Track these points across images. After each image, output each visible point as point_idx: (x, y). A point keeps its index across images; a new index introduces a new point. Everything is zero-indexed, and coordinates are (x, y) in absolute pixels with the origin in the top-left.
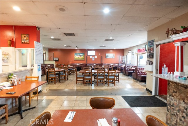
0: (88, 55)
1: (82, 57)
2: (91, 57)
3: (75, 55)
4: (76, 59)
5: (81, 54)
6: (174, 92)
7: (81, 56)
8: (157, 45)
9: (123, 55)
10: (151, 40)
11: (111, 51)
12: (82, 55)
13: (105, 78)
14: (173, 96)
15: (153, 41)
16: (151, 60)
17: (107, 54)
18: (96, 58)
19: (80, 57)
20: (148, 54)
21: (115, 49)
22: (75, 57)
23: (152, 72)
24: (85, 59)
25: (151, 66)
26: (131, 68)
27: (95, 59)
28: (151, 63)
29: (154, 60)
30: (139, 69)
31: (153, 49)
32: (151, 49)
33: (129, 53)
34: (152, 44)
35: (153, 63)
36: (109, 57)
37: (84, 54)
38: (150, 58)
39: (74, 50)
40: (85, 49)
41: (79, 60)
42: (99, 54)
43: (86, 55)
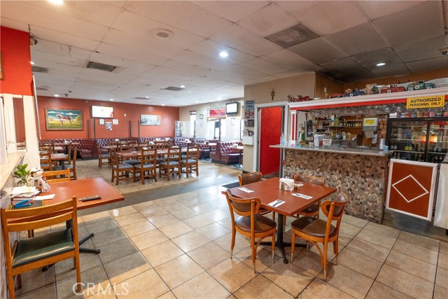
0: (94, 115)
1: (75, 121)
2: (102, 122)
3: (50, 114)
4: (52, 126)
5: (71, 114)
6: (291, 161)
7: (70, 119)
8: (259, 109)
9: (177, 118)
10: (249, 100)
11: (151, 109)
12: (74, 117)
13: (157, 167)
14: (290, 166)
15: (252, 102)
16: (250, 129)
17: (143, 117)
18: (117, 120)
19: (66, 122)
20: (246, 120)
21: (163, 105)
22: (50, 122)
23: (253, 146)
24: (83, 127)
25: (251, 137)
26: (207, 143)
27: (114, 126)
28: (250, 133)
29: (255, 129)
30: (223, 144)
31: (253, 114)
32: (249, 114)
33: (192, 116)
34: (251, 106)
35: (253, 133)
36: (148, 123)
37: (81, 113)
38: (249, 126)
40: (84, 100)
41: (64, 130)
42: (125, 115)
43: (87, 117)
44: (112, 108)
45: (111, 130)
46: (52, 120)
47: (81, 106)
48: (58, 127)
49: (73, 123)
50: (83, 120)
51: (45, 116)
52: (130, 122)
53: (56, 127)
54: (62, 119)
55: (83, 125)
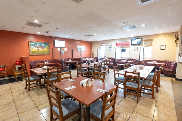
0: (56, 46)
1: (46, 49)
2: (59, 50)
3: (31, 45)
4: (33, 52)
5: (43, 45)
7: (43, 48)
12: (45, 47)
18: (66, 50)
19: (41, 50)
22: (32, 50)
24: (50, 53)
27: (65, 52)
37: (49, 44)
39: (25, 35)
40: (51, 37)
41: (40, 55)
42: (70, 46)
43: (52, 47)
44: (64, 42)
45: (64, 54)
46: (33, 49)
47: (49, 40)
48: (36, 53)
49: (44, 50)
50: (50, 48)
51: (29, 46)
52: (72, 49)
53: (35, 53)
54: (38, 48)
55: (50, 52)
